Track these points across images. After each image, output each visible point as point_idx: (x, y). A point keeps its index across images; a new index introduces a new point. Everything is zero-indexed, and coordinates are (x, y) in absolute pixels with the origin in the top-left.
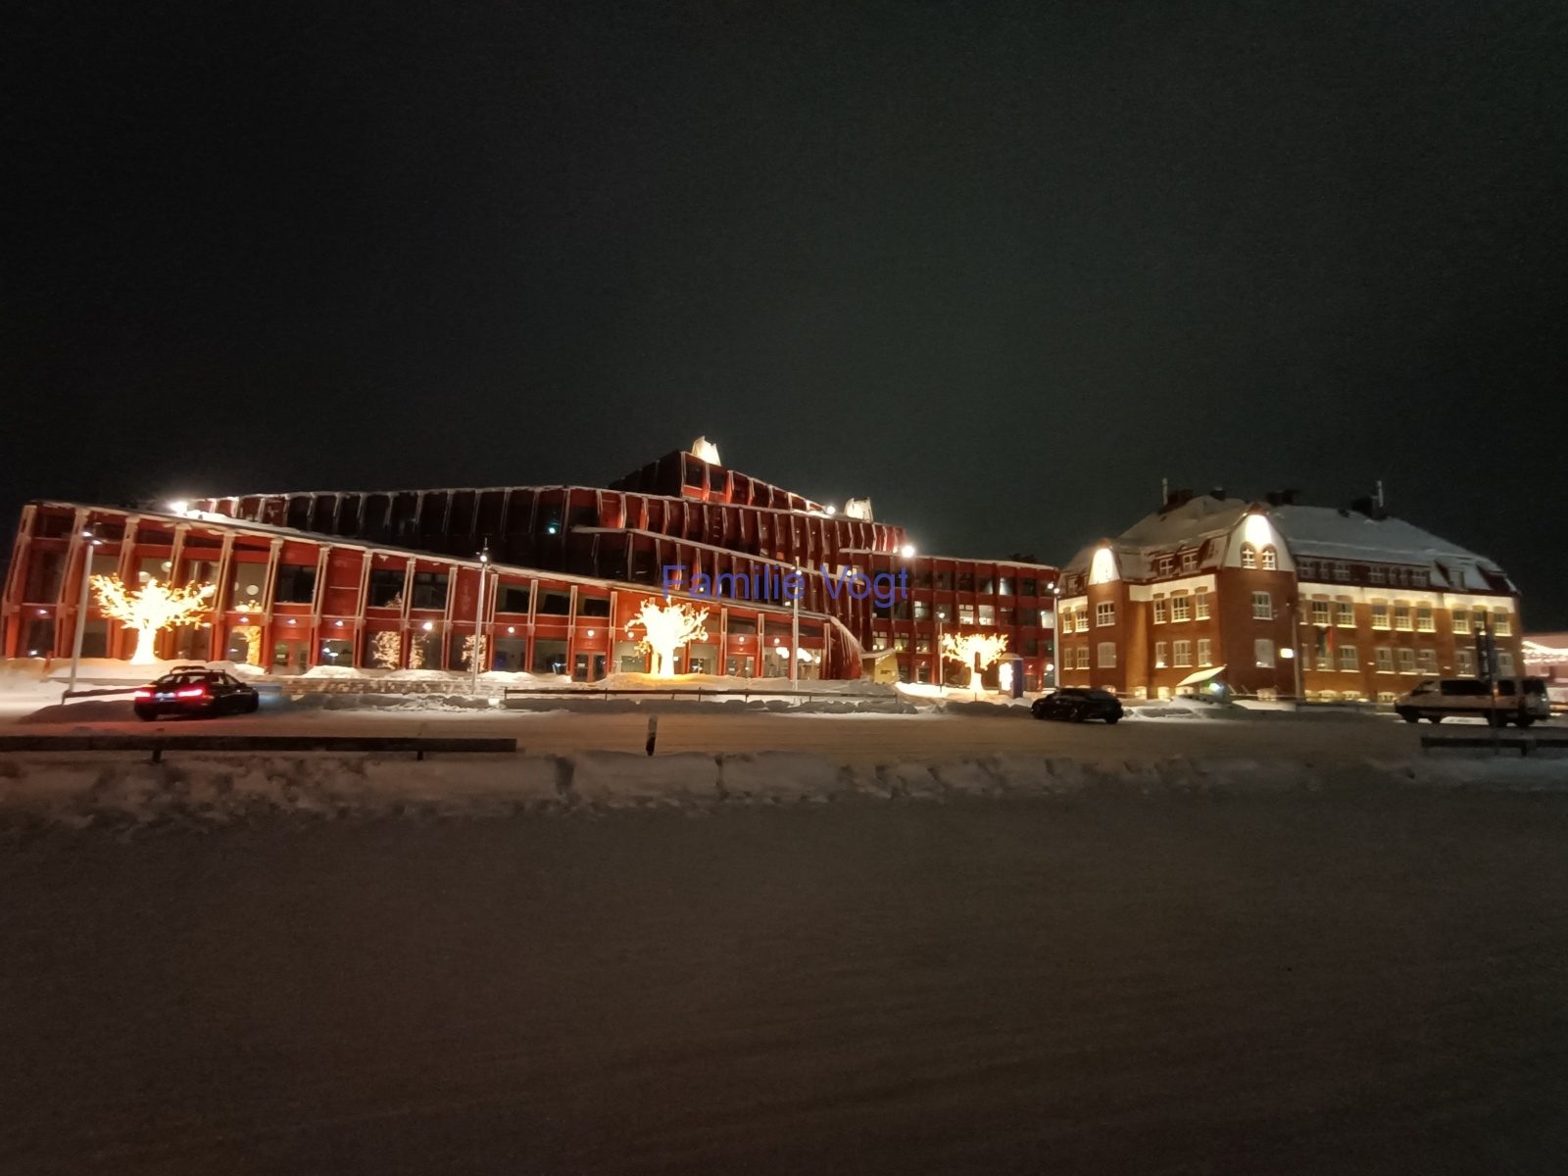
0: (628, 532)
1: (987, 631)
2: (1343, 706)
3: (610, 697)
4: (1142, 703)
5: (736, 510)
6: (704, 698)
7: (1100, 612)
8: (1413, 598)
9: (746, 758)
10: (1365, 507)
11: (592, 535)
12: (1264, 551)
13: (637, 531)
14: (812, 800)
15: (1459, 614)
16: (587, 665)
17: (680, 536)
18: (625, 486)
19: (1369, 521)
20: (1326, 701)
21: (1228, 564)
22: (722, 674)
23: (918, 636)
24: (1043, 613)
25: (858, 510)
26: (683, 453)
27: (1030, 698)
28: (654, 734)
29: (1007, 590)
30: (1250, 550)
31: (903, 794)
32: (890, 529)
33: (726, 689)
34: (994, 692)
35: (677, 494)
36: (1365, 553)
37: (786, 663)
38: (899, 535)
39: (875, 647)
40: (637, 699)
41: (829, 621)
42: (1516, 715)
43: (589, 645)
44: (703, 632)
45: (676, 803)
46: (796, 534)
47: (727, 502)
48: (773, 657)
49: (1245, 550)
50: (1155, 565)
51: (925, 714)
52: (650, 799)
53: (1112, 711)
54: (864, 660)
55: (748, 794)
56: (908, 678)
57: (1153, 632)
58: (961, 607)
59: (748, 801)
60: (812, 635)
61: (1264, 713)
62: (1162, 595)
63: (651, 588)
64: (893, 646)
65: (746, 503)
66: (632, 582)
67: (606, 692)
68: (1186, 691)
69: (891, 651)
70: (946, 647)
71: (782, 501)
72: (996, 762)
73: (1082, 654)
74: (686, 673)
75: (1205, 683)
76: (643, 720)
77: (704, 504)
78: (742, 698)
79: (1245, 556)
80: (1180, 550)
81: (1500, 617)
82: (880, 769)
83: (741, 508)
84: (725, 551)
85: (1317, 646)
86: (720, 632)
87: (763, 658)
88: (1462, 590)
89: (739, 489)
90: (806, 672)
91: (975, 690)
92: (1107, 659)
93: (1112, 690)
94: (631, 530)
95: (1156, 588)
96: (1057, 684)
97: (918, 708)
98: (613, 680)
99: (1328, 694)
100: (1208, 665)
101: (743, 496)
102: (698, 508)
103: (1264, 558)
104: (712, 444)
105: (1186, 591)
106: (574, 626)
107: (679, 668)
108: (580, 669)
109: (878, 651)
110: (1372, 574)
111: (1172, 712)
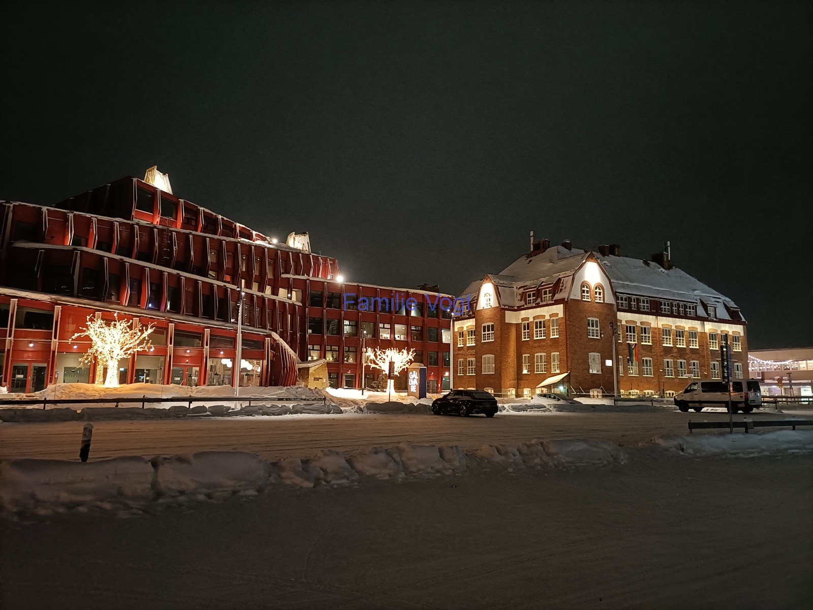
0: (76, 249)
1: (400, 346)
2: (644, 401)
3: (49, 407)
4: (512, 401)
5: (187, 235)
6: (147, 405)
7: (484, 331)
8: (687, 325)
9: (181, 460)
10: (659, 259)
11: (37, 249)
12: (596, 289)
13: (85, 249)
14: (241, 493)
15: (713, 336)
16: (25, 377)
17: (130, 256)
18: (73, 206)
19: (662, 269)
20: (633, 397)
21: (572, 297)
22: (168, 383)
23: (346, 349)
24: (443, 331)
25: (298, 242)
26: (135, 180)
27: (431, 398)
28: (90, 440)
29: (417, 313)
30: (587, 288)
31: (324, 483)
32: (325, 260)
33: (170, 397)
34: (404, 394)
35: (129, 217)
36: (659, 292)
37: (230, 372)
38: (333, 265)
39: (310, 358)
40: (78, 408)
41: (270, 336)
42: (743, 405)
43: (28, 356)
44: (149, 345)
45: (107, 506)
46: (242, 259)
47: (178, 228)
48: (218, 367)
49: (584, 287)
50: (523, 296)
51: (349, 413)
52: (81, 504)
53: (490, 407)
54: (299, 369)
55: (182, 493)
56: (336, 385)
57: (521, 346)
58: (381, 325)
59: (181, 498)
60: (253, 349)
61: (593, 406)
62: (528, 319)
63: (98, 303)
64: (325, 357)
65: (196, 230)
66: (78, 297)
67: (45, 402)
68: (542, 391)
69: (323, 361)
70: (368, 357)
71: (230, 230)
72: (400, 451)
73: (470, 363)
74: (131, 383)
75: (556, 385)
76: (78, 428)
77: (155, 227)
78: (186, 404)
79: (584, 291)
80: (540, 286)
81: (735, 339)
82: (305, 462)
83: (190, 233)
84: (175, 272)
85: (628, 358)
86: (166, 344)
87: (208, 368)
88: (715, 319)
89: (188, 216)
90: (249, 380)
91: (390, 394)
92: (489, 368)
93: (491, 391)
94: (78, 247)
95: (524, 314)
96: (451, 387)
97: (342, 409)
98: (54, 391)
99: (635, 393)
100: (558, 371)
101: (193, 223)
102: (150, 230)
103: (596, 293)
104: (164, 174)
105: (544, 316)
106: (12, 338)
107: (123, 378)
108: (19, 380)
109: (313, 361)
110: (663, 307)
111: (532, 407)
